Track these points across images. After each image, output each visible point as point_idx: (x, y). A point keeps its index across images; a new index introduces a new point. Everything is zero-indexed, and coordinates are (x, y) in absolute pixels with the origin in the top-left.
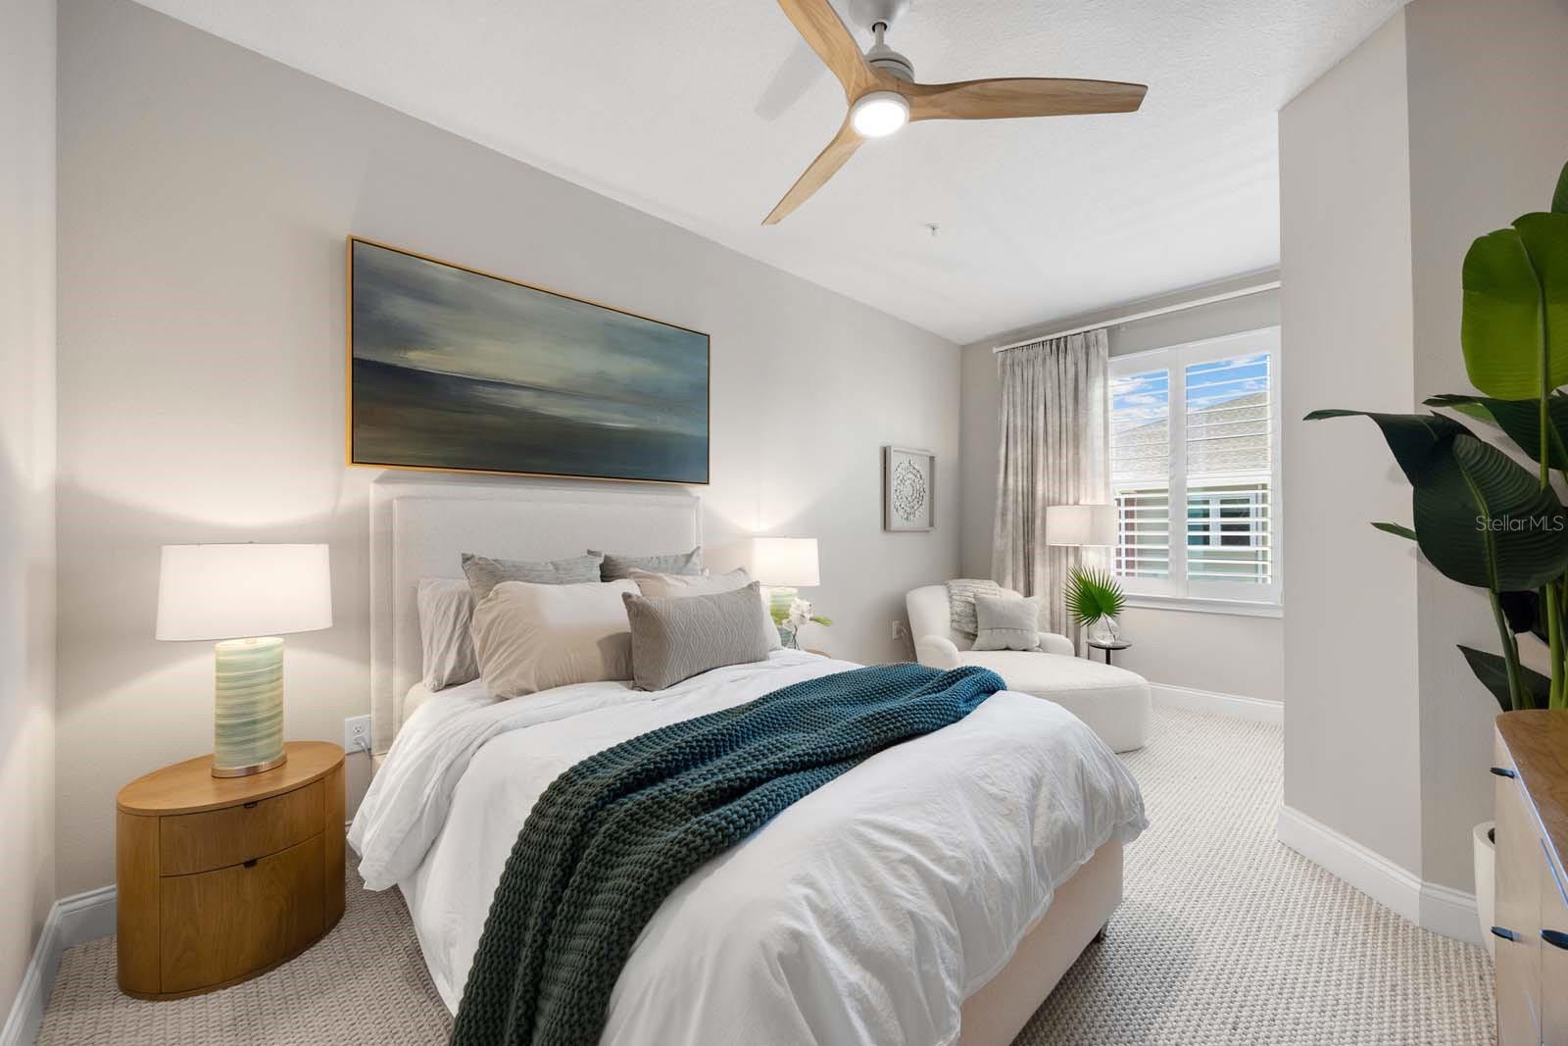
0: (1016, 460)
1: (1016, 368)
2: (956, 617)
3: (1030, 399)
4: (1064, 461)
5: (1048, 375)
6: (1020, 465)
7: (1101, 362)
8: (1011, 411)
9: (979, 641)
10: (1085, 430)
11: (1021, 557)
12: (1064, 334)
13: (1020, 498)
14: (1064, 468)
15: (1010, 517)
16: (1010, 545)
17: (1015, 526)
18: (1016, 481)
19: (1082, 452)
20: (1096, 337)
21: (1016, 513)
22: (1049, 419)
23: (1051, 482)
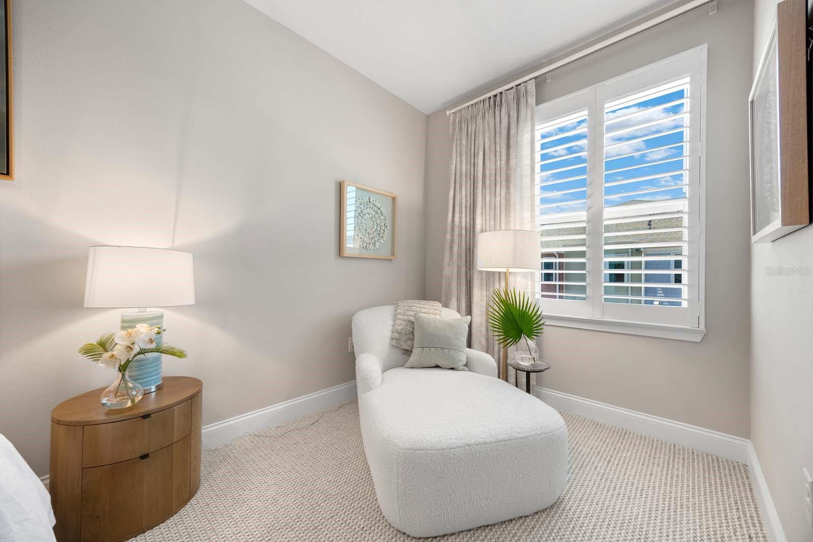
0: (461, 199)
1: (463, 125)
2: (396, 335)
3: (473, 147)
4: (498, 199)
5: (486, 128)
6: (464, 205)
7: (529, 111)
8: (459, 159)
9: (413, 358)
10: (515, 169)
11: (463, 281)
12: (500, 90)
13: (464, 232)
14: (498, 205)
15: (456, 248)
16: (455, 271)
17: (459, 255)
18: (461, 218)
19: (512, 190)
20: (526, 88)
21: (460, 246)
22: (487, 164)
23: (488, 218)
